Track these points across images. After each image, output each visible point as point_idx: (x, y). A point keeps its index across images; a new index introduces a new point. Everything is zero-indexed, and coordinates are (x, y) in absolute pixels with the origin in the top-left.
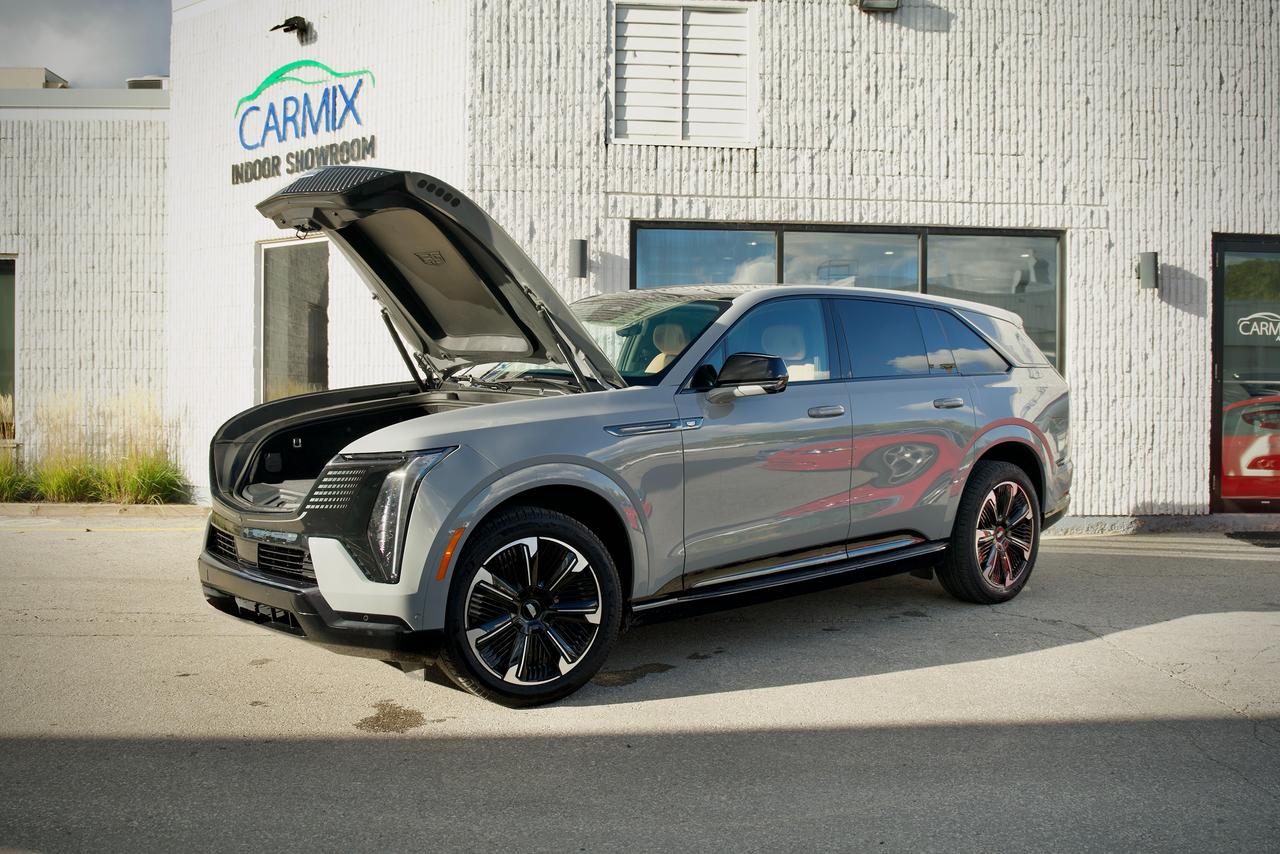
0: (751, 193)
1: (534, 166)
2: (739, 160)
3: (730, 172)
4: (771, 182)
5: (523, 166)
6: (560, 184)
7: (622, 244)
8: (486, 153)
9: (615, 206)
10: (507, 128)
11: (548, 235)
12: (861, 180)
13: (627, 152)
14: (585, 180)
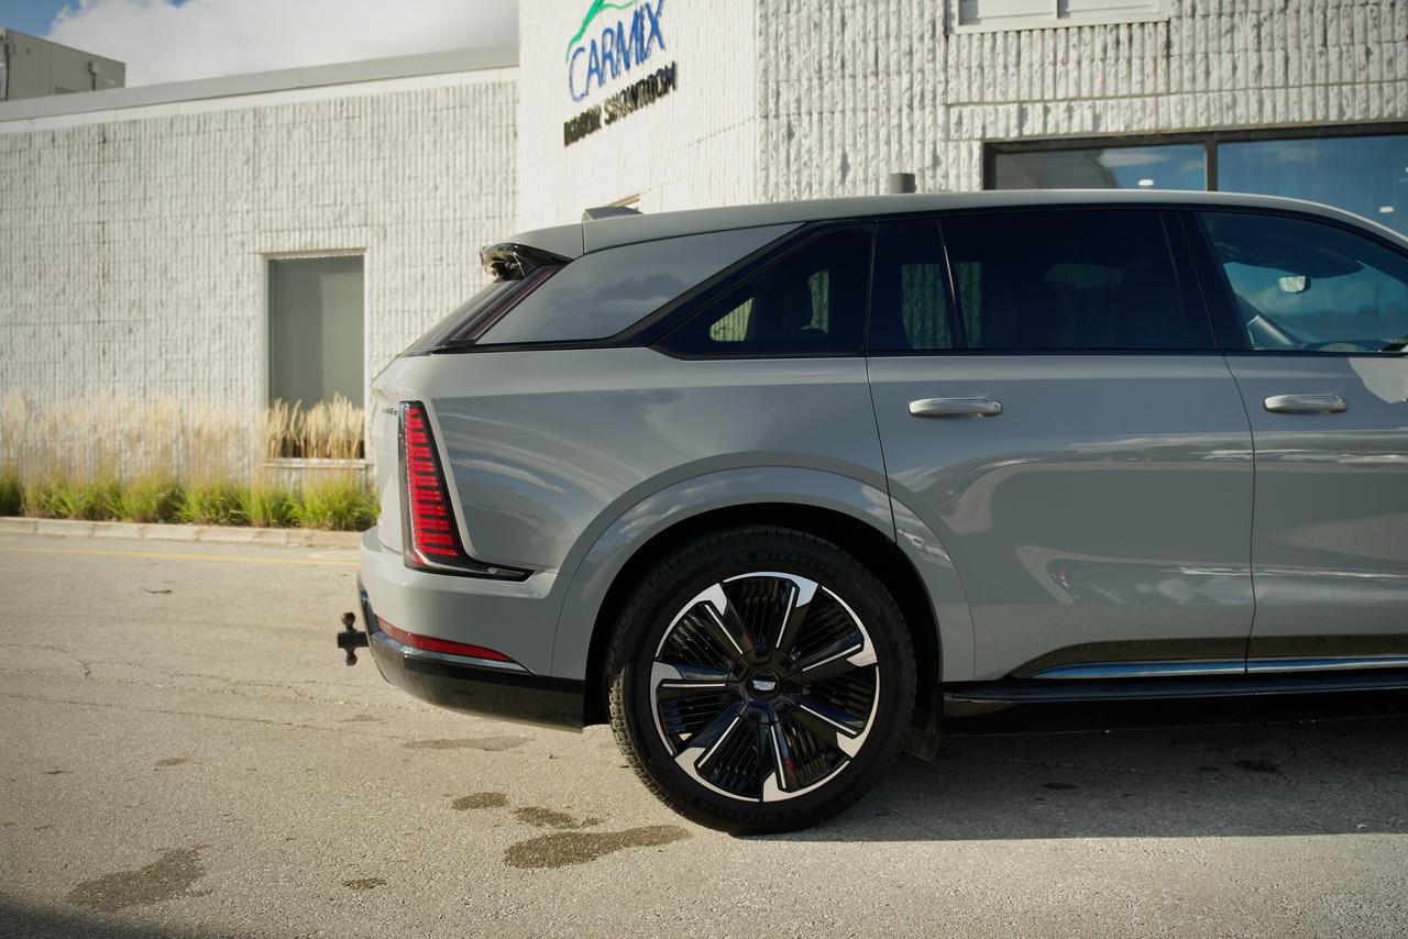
0: (1161, 88)
1: (847, 76)
2: (1143, 40)
3: (1129, 60)
4: (1193, 70)
5: (831, 78)
6: (883, 98)
7: (970, 177)
8: (782, 64)
9: (960, 123)
10: (809, 25)
11: (866, 170)
12: (1341, 54)
13: (976, 43)
14: (917, 89)
